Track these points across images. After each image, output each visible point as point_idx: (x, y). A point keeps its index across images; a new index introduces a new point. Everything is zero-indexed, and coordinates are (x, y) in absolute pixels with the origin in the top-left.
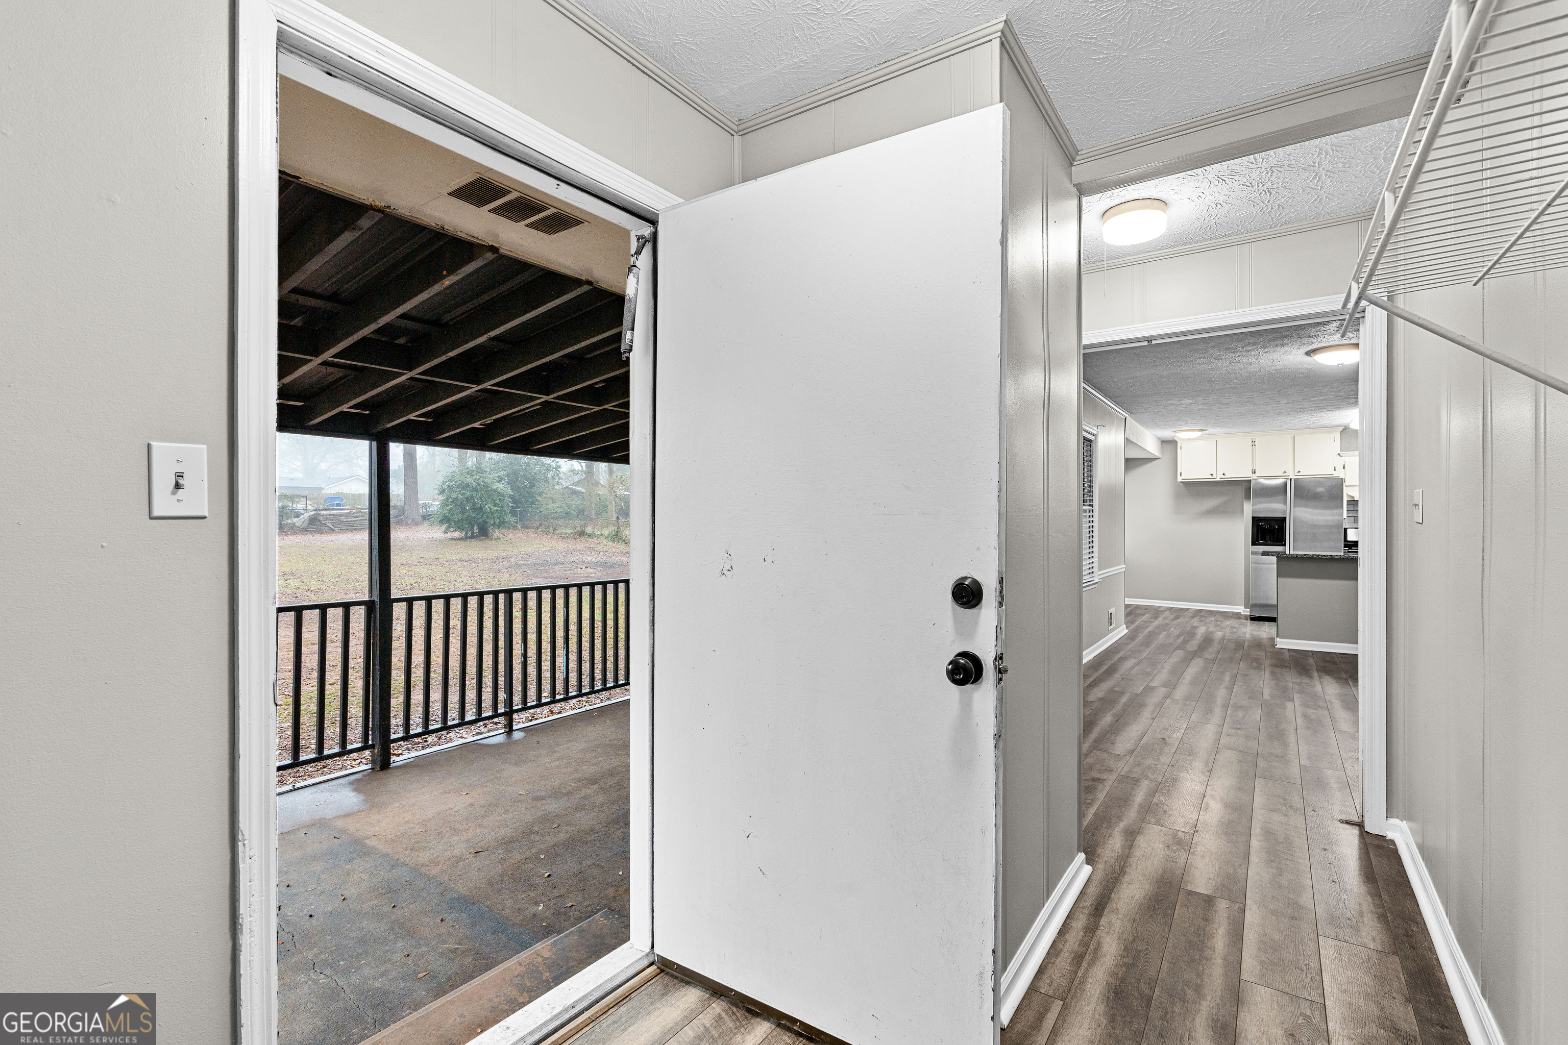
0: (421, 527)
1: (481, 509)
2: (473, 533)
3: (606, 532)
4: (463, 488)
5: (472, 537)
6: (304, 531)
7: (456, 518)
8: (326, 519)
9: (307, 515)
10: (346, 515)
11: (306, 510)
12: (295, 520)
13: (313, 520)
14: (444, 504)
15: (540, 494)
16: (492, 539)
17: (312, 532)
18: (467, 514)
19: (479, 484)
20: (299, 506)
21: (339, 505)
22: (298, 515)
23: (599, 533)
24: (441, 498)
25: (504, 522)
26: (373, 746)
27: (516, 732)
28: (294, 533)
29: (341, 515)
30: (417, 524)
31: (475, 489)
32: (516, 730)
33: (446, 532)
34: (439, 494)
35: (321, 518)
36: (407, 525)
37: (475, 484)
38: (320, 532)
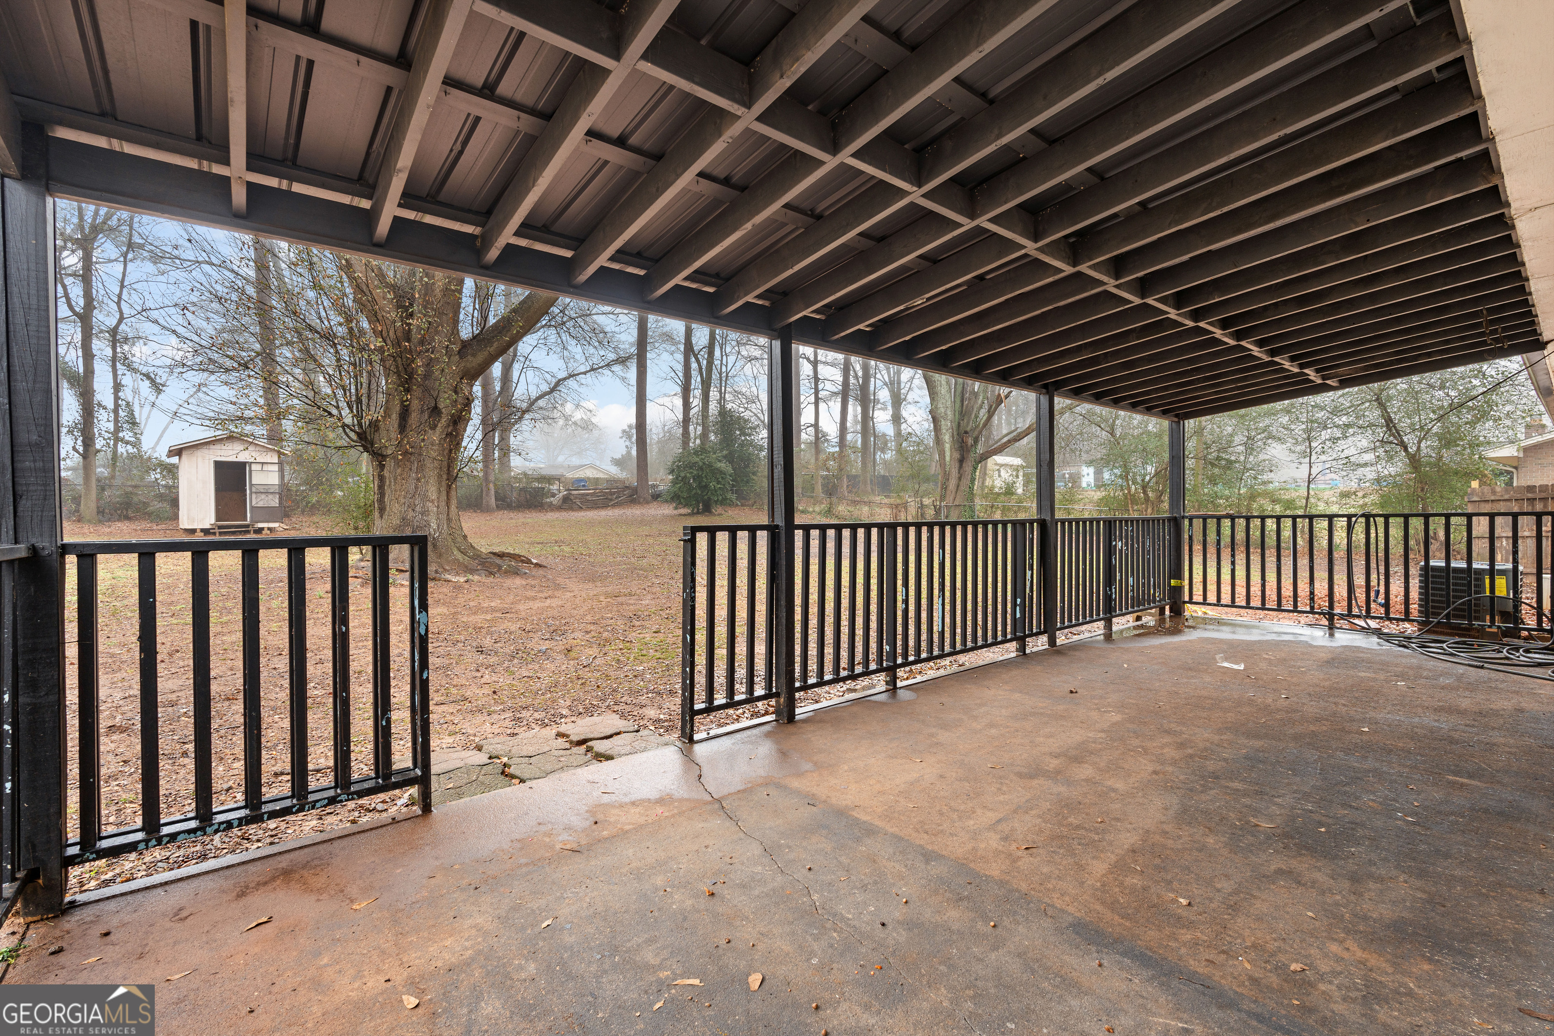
0: (651, 505)
1: (706, 486)
2: (698, 509)
3: (817, 509)
4: (691, 468)
5: (698, 513)
6: (559, 508)
7: (685, 495)
8: (576, 498)
9: (561, 495)
10: (591, 494)
11: (559, 491)
12: (552, 499)
13: (566, 499)
14: (674, 482)
15: (754, 474)
16: (715, 515)
17: (565, 510)
18: (694, 491)
19: (704, 464)
20: (554, 487)
21: (584, 486)
22: (554, 495)
23: (811, 509)
24: (671, 477)
25: (726, 499)
26: (777, 695)
27: (902, 690)
28: (552, 510)
29: (587, 495)
30: (648, 503)
31: (701, 469)
32: (901, 688)
33: (676, 508)
34: (669, 474)
35: (572, 497)
36: (639, 503)
37: (701, 464)
38: (572, 509)
